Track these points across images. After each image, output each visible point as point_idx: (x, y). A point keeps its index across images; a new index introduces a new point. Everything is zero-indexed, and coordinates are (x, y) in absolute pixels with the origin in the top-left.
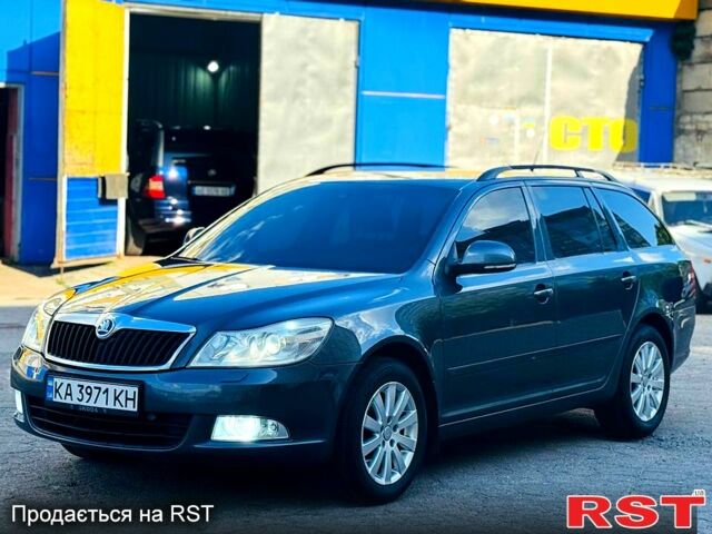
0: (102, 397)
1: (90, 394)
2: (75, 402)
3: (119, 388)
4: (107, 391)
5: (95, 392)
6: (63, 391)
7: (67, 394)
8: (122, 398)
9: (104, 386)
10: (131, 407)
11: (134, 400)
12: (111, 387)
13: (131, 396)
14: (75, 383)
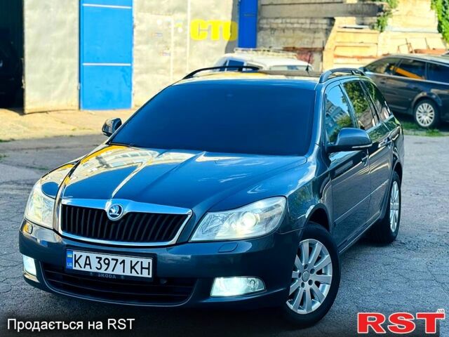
0: (119, 267)
1: (108, 264)
2: (94, 270)
3: (135, 260)
4: (123, 262)
5: (113, 263)
6: (82, 262)
7: (86, 264)
8: (138, 268)
9: (120, 258)
10: (145, 274)
11: (148, 268)
12: (128, 259)
13: (145, 265)
14: (93, 256)
